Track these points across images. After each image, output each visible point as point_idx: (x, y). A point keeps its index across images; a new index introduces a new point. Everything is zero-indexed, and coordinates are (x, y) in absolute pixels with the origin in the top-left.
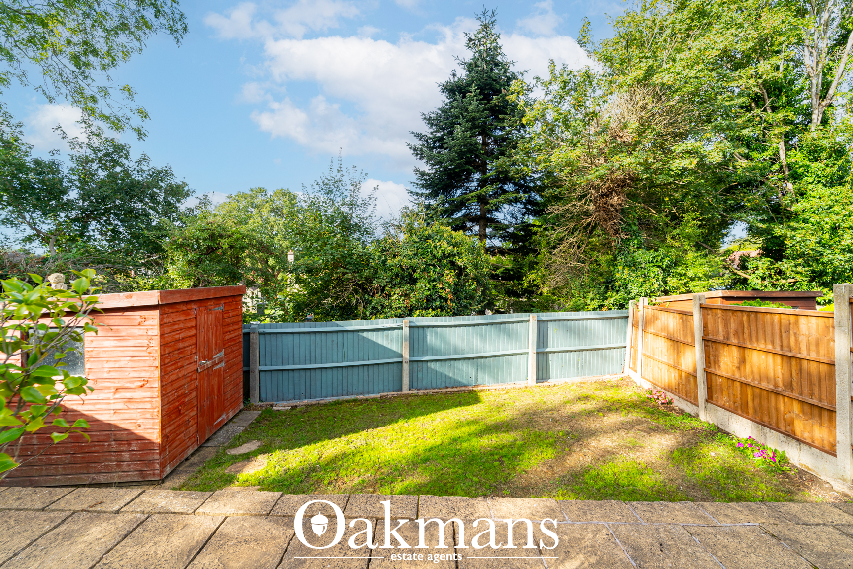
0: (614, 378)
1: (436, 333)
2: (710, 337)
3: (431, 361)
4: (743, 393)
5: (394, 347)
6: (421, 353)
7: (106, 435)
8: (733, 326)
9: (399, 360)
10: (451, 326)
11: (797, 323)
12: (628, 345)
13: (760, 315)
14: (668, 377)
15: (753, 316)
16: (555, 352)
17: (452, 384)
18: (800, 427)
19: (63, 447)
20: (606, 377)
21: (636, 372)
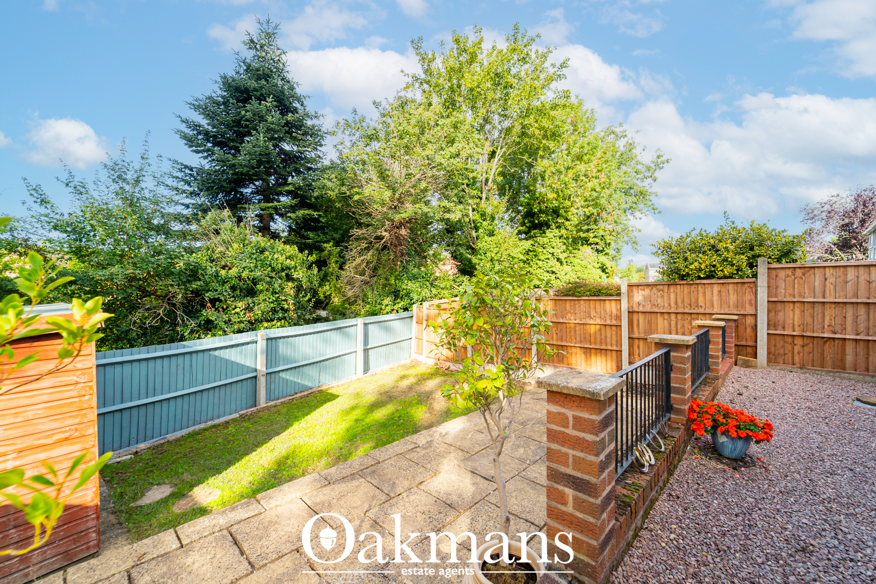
0: (407, 362)
1: (287, 343)
3: (283, 371)
5: (249, 363)
6: (273, 364)
9: (254, 374)
10: (300, 335)
12: (413, 337)
16: (372, 348)
17: (300, 390)
20: (403, 362)
21: (421, 354)
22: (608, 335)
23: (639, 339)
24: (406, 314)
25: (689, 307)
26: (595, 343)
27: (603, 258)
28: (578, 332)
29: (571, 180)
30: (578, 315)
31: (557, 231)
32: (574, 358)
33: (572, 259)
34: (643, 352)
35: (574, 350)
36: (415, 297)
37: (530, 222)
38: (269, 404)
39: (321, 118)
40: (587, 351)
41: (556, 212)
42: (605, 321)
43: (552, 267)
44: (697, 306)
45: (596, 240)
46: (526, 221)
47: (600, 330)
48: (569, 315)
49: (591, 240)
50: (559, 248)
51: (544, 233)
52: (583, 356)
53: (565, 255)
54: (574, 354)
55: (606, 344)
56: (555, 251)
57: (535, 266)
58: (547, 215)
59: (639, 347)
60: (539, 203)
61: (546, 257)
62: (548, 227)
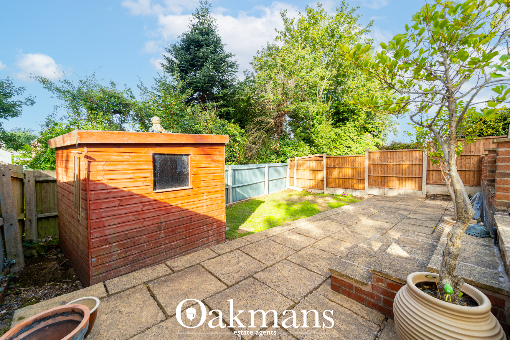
0: (285, 189)
2: (328, 166)
3: (237, 187)
4: (339, 181)
6: (235, 183)
7: (202, 222)
8: (337, 162)
10: (243, 170)
11: (355, 159)
12: (288, 176)
13: (345, 158)
14: (312, 183)
15: (343, 158)
16: (271, 180)
17: (243, 198)
18: (355, 186)
19: (179, 235)
21: (293, 185)
22: (414, 170)
23: (433, 171)
24: (284, 164)
25: (465, 152)
26: (405, 174)
27: (377, 140)
28: (394, 169)
29: (365, 92)
30: (395, 160)
31: (353, 123)
32: (391, 183)
33: (359, 140)
34: (435, 177)
35: (391, 178)
36: (289, 155)
37: (337, 118)
38: (234, 203)
39: (233, 56)
40: (400, 179)
41: (353, 112)
42: (412, 162)
43: (349, 144)
44: (470, 152)
45: (373, 129)
46: (335, 117)
47: (409, 167)
48: (389, 160)
49: (370, 129)
50: (354, 133)
51: (345, 124)
52: (397, 182)
53: (357, 137)
54: (391, 181)
55: (412, 174)
56: (351, 135)
57: (338, 143)
58: (348, 113)
59: (433, 175)
60: (343, 106)
61: (346, 138)
62: (348, 120)
